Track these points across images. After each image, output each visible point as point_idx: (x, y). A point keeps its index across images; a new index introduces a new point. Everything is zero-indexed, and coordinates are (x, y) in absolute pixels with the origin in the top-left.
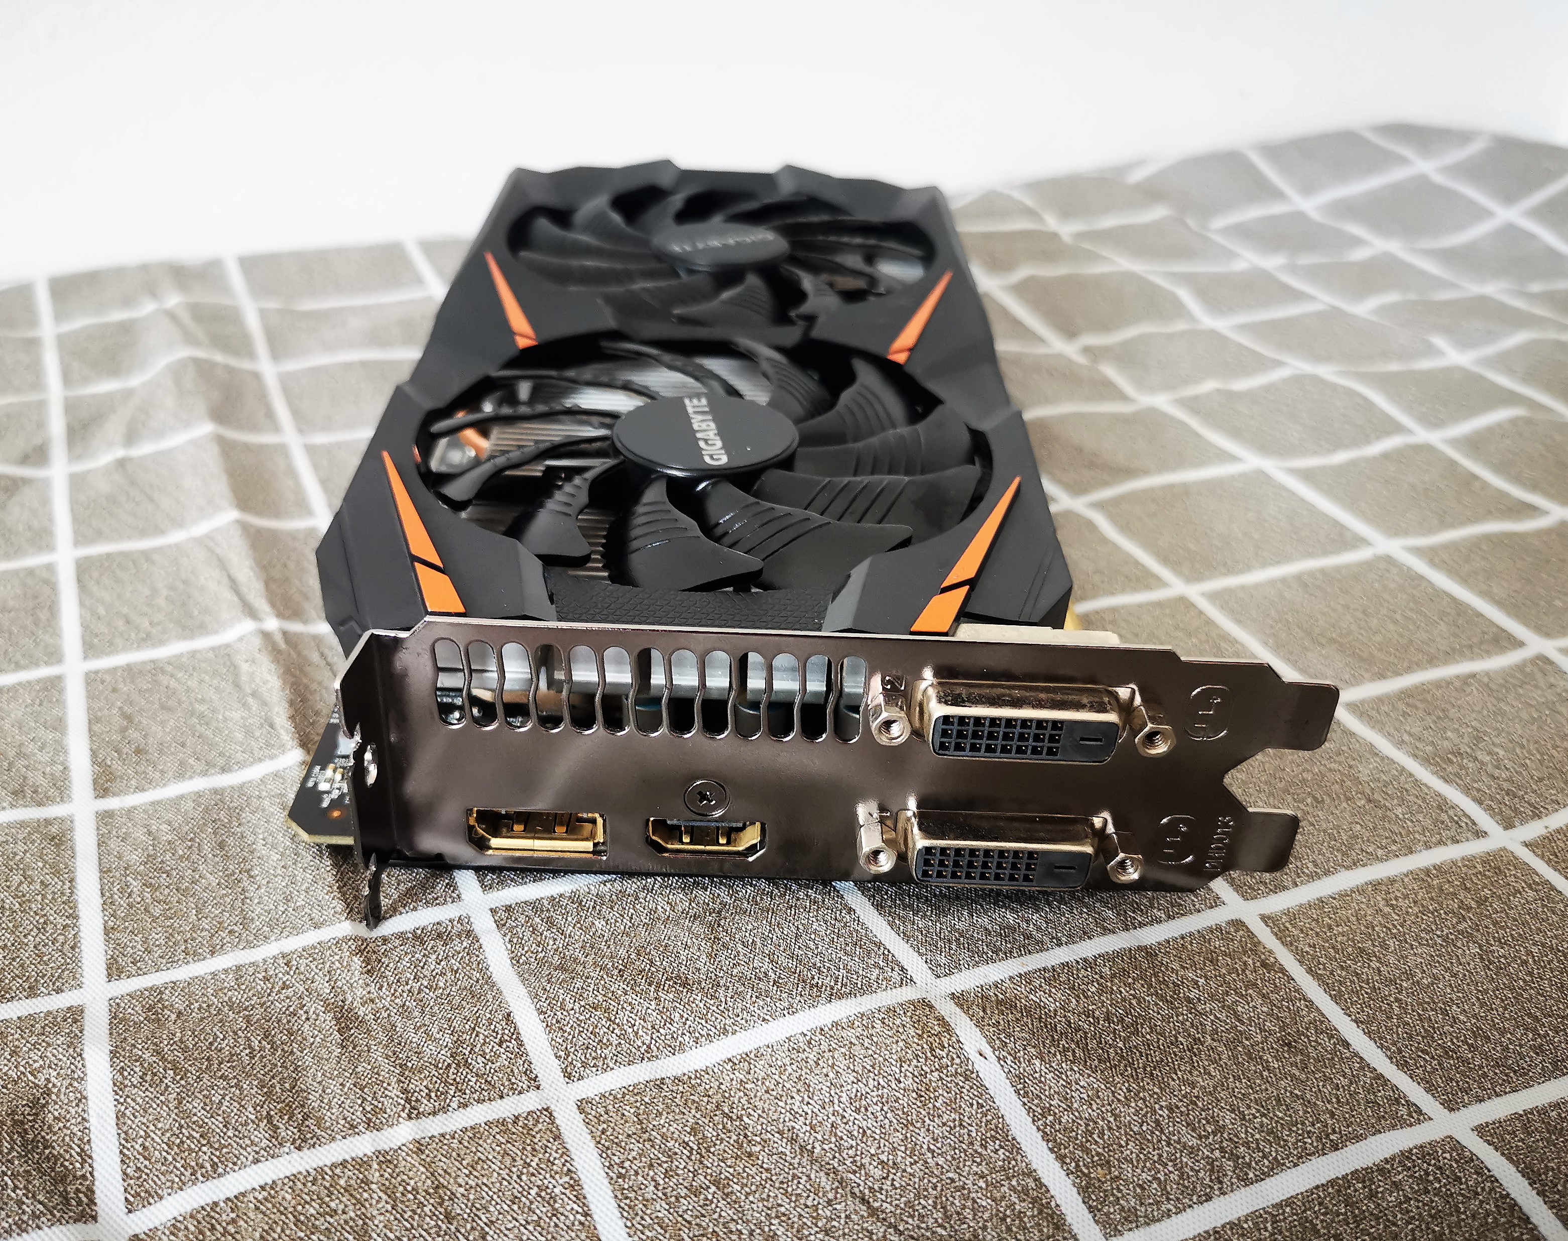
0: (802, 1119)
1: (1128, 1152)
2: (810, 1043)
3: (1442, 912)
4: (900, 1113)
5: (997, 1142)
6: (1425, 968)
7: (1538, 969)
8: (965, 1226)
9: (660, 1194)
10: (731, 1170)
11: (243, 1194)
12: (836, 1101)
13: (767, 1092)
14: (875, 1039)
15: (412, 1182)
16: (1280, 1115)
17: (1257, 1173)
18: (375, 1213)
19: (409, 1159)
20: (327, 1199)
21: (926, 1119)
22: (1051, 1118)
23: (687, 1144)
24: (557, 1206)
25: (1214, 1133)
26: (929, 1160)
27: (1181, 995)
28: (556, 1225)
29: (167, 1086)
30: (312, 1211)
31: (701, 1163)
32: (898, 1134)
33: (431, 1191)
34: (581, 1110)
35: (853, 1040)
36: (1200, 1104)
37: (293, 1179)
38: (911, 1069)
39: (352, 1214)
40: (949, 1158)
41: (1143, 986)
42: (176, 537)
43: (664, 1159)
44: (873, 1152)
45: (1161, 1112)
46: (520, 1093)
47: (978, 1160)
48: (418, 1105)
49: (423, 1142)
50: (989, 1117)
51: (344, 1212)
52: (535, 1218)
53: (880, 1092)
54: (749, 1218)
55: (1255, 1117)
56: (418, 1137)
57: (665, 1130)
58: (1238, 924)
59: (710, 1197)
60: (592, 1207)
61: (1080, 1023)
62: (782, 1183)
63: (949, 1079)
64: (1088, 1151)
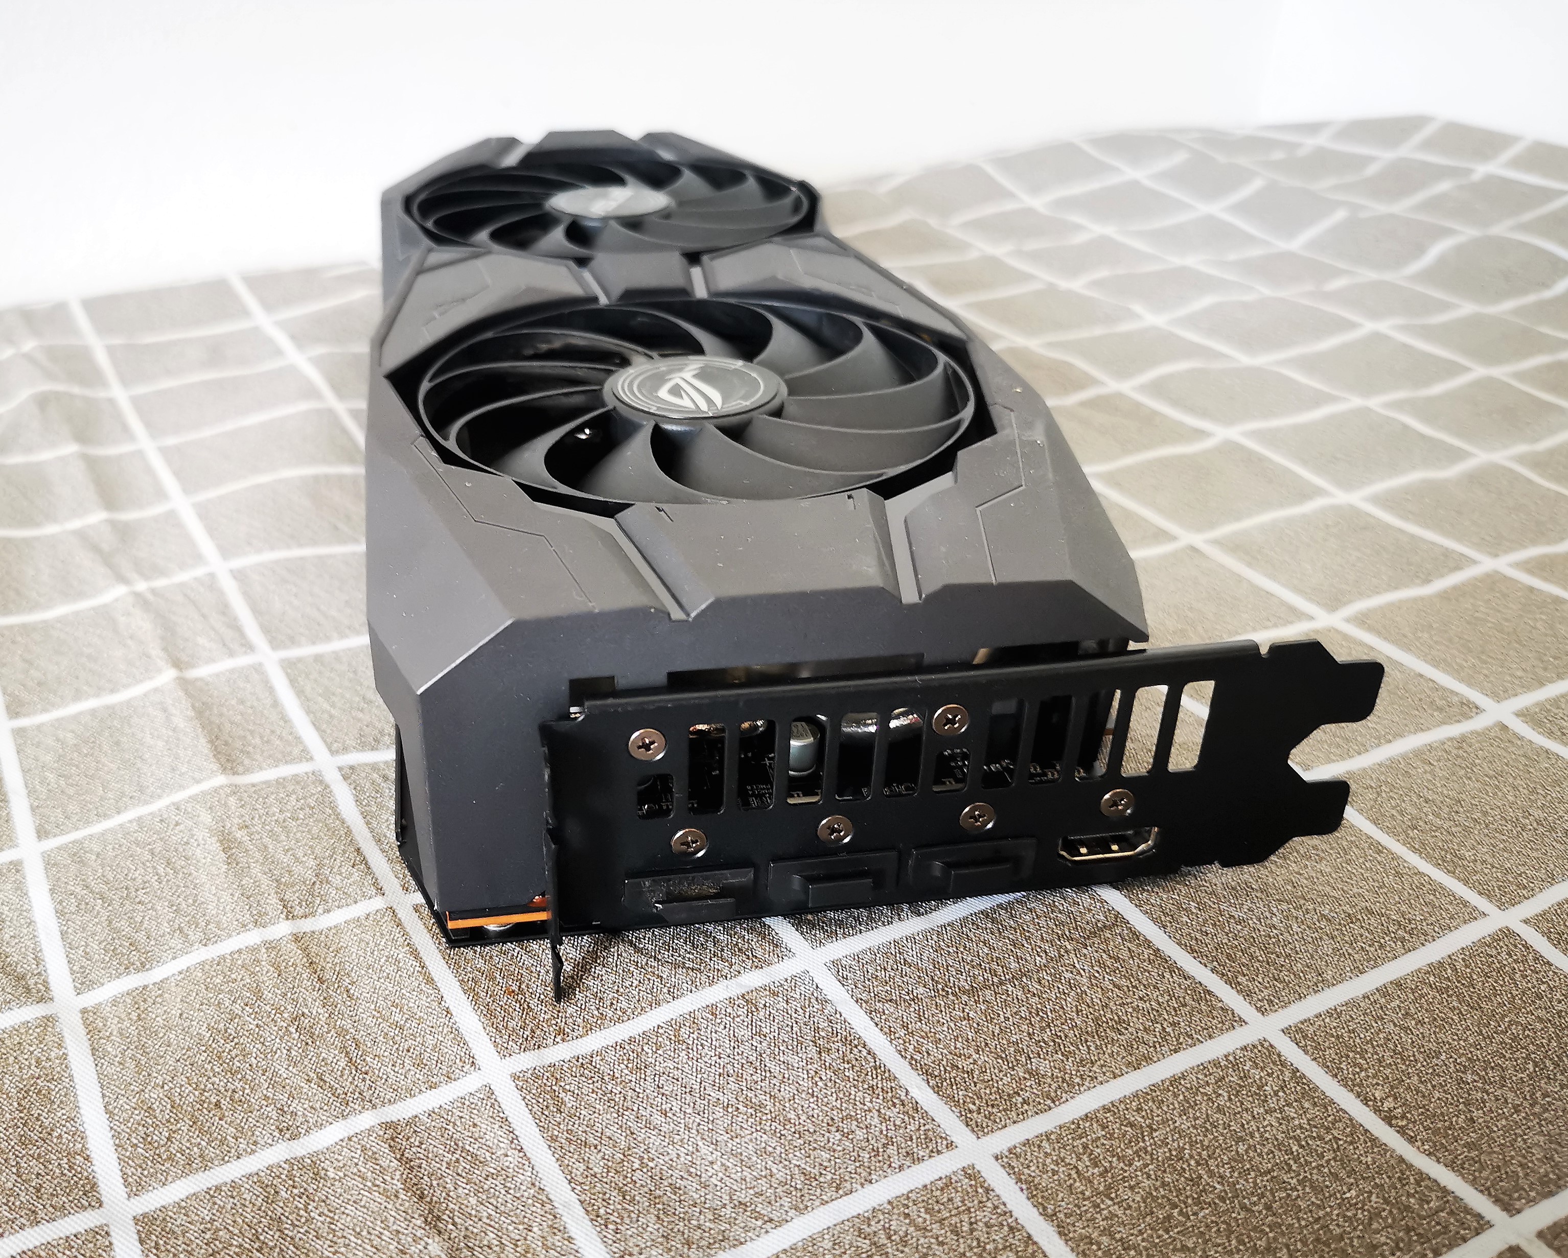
29: (98, 913)
37: (202, 964)
39: (249, 981)
42: (51, 529)
46: (370, 898)
56: (294, 932)
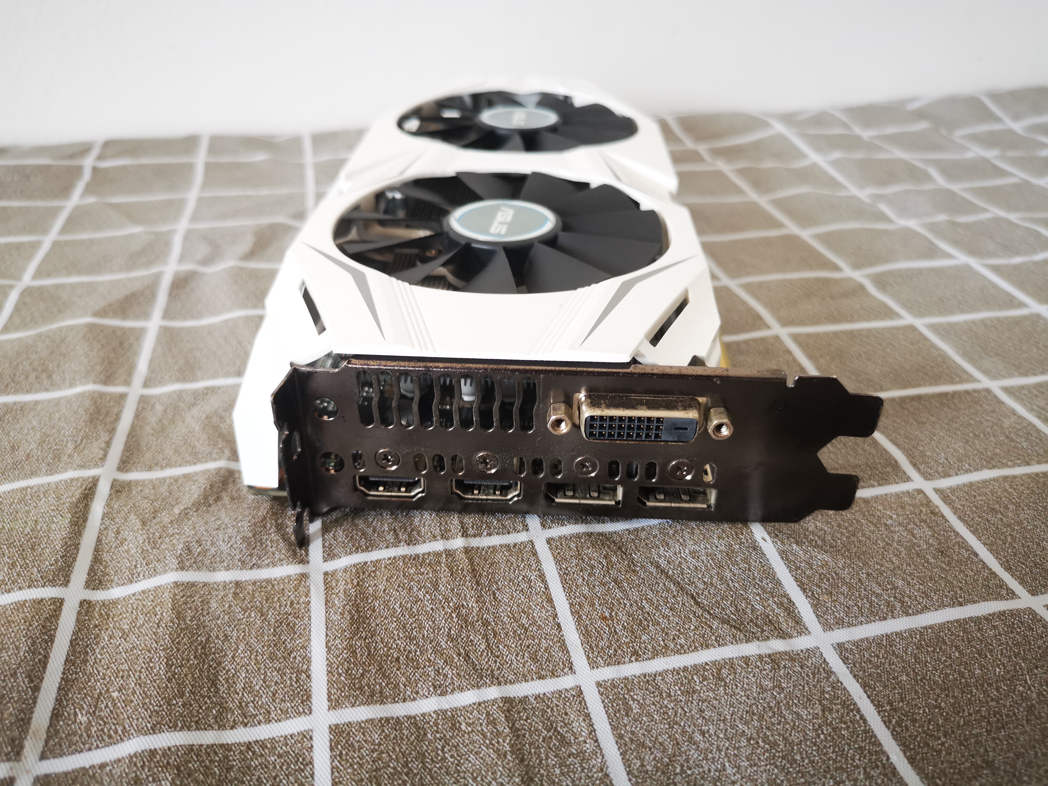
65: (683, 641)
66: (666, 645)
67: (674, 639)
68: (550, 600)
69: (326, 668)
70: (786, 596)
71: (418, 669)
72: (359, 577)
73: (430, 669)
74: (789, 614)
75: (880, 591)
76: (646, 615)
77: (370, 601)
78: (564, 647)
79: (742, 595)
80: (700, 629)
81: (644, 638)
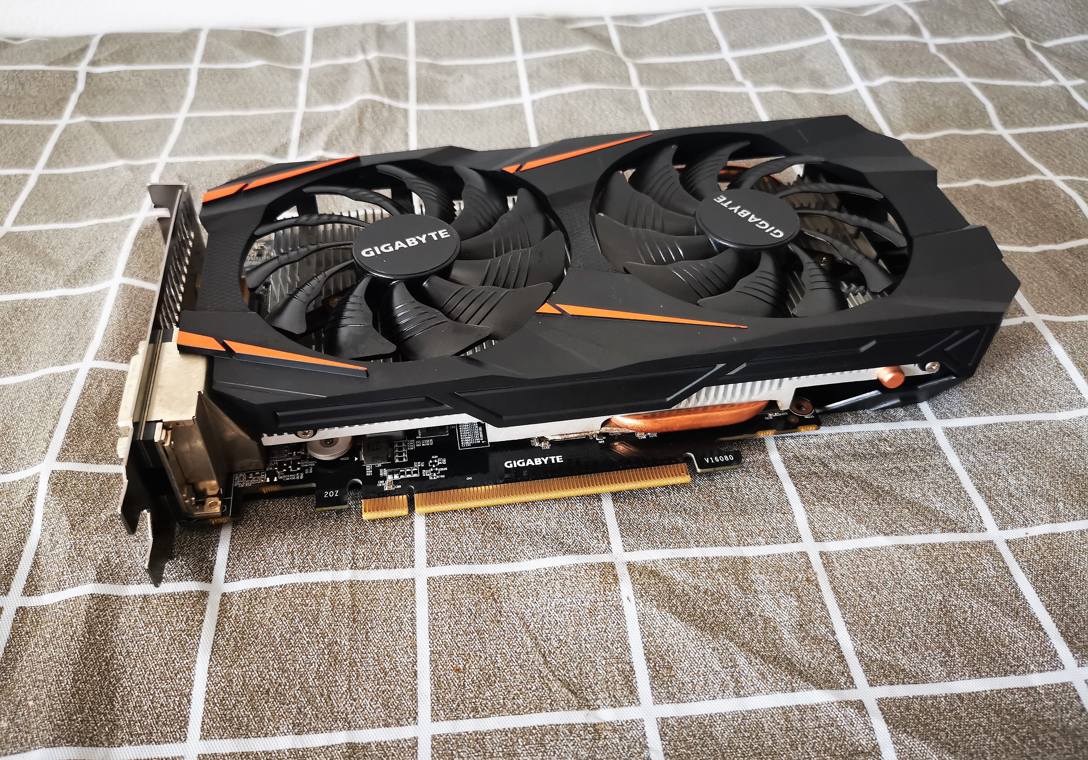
0: (530, 609)
1: (684, 665)
2: (546, 573)
3: (930, 572)
4: (578, 618)
5: (620, 644)
6: (903, 602)
7: (972, 617)
8: (588, 680)
9: (450, 631)
10: (487, 627)
11: (272, 587)
12: (549, 605)
13: (518, 592)
14: (578, 579)
15: (343, 600)
16: (771, 666)
17: (746, 693)
18: (324, 610)
19: (345, 589)
20: (305, 598)
21: (589, 624)
22: (651, 639)
23: (471, 610)
24: (402, 627)
25: (732, 667)
26: (583, 644)
27: (753, 588)
28: (399, 635)
30: (298, 602)
31: (474, 620)
32: (573, 628)
33: (350, 607)
34: (428, 583)
35: (568, 577)
36: (731, 651)
38: (590, 598)
40: (593, 646)
41: (733, 579)
43: (457, 615)
44: (557, 633)
45: (708, 650)
47: (607, 650)
48: (357, 562)
49: (353, 582)
50: (620, 631)
51: (311, 606)
52: (391, 630)
53: (571, 606)
54: (488, 651)
55: (757, 664)
57: (463, 601)
58: (804, 554)
59: (473, 637)
60: (417, 630)
61: (690, 592)
62: (509, 638)
63: (607, 607)
64: (663, 659)
65: (520, 702)
66: (504, 704)
67: (514, 698)
68: (414, 647)
69: (204, 695)
70: (630, 663)
71: (284, 704)
72: (250, 604)
73: (293, 706)
74: (626, 683)
75: (718, 669)
76: (496, 670)
77: (255, 628)
78: (414, 697)
79: (590, 657)
80: (540, 690)
81: (487, 694)
